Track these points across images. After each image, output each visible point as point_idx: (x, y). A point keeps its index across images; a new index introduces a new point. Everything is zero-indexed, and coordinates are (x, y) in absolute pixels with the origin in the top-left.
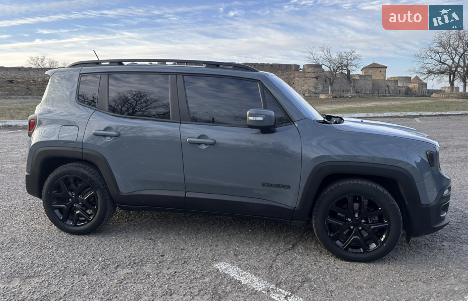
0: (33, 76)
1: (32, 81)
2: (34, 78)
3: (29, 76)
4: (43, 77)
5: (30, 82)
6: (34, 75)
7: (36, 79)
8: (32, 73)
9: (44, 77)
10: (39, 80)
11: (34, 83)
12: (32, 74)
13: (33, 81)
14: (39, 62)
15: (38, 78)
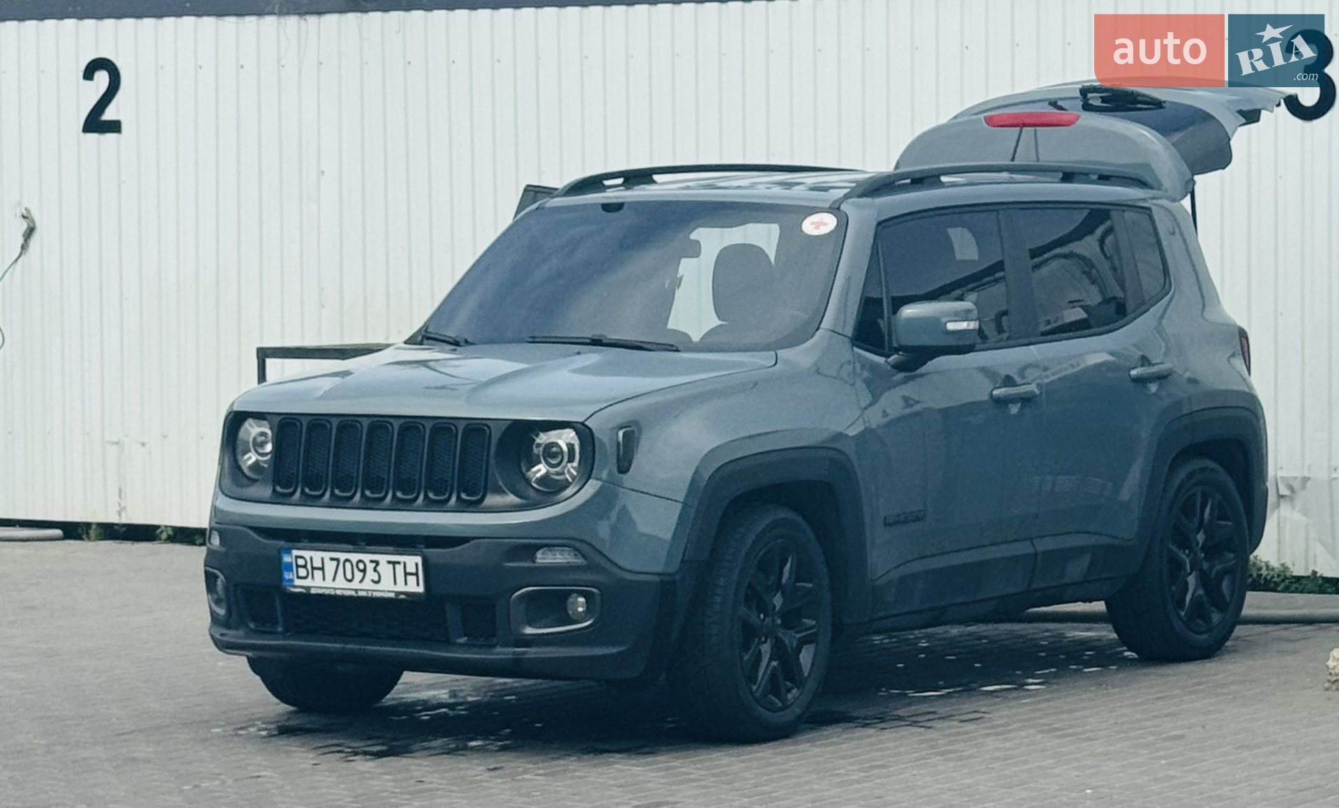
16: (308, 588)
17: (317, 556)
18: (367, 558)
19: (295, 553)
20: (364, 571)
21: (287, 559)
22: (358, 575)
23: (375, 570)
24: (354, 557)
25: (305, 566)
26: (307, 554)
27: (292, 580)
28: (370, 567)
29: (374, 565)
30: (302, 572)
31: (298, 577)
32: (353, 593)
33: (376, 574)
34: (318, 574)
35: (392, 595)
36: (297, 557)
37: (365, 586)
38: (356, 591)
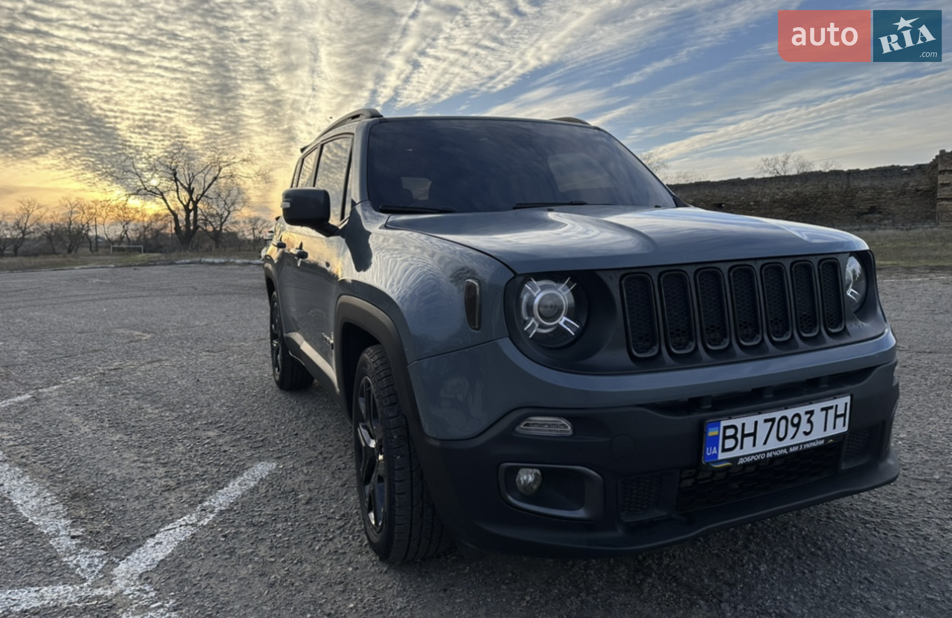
0: (754, 193)
1: (752, 203)
2: (757, 197)
3: (749, 194)
4: (771, 195)
5: (749, 205)
6: (757, 192)
7: (759, 199)
8: (753, 189)
9: (774, 193)
10: (764, 200)
11: (755, 205)
12: (753, 191)
13: (754, 202)
14: (778, 167)
15: (763, 197)
16: (737, 459)
17: (748, 422)
18: (801, 410)
19: (724, 423)
20: (797, 426)
21: (712, 433)
22: (792, 430)
23: (809, 421)
24: (789, 413)
25: (734, 437)
26: (737, 422)
27: (716, 455)
28: (805, 418)
29: (808, 416)
30: (730, 443)
31: (724, 450)
32: (785, 451)
33: (809, 425)
34: (748, 441)
35: (822, 442)
36: (726, 428)
37: (796, 439)
38: (788, 448)
